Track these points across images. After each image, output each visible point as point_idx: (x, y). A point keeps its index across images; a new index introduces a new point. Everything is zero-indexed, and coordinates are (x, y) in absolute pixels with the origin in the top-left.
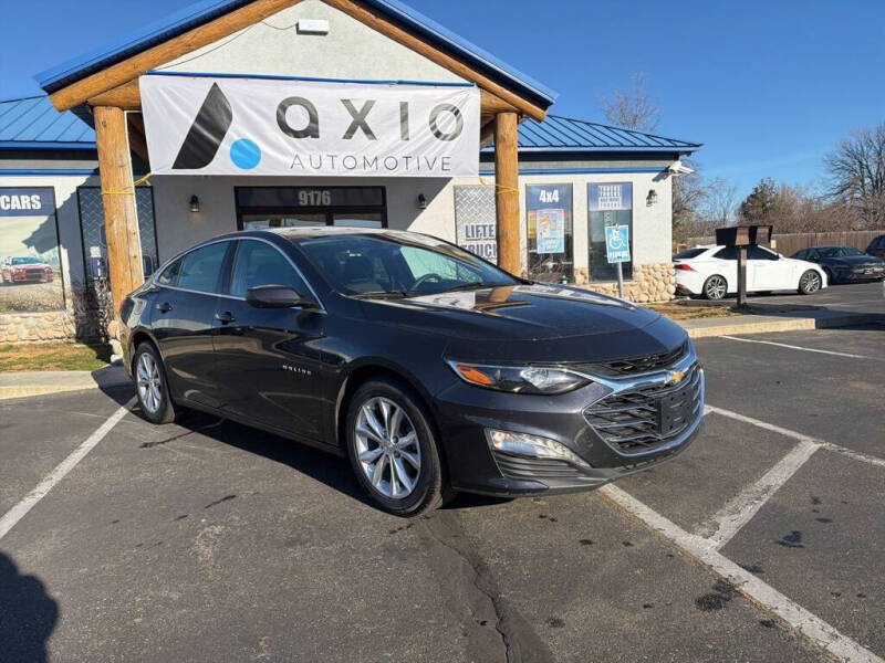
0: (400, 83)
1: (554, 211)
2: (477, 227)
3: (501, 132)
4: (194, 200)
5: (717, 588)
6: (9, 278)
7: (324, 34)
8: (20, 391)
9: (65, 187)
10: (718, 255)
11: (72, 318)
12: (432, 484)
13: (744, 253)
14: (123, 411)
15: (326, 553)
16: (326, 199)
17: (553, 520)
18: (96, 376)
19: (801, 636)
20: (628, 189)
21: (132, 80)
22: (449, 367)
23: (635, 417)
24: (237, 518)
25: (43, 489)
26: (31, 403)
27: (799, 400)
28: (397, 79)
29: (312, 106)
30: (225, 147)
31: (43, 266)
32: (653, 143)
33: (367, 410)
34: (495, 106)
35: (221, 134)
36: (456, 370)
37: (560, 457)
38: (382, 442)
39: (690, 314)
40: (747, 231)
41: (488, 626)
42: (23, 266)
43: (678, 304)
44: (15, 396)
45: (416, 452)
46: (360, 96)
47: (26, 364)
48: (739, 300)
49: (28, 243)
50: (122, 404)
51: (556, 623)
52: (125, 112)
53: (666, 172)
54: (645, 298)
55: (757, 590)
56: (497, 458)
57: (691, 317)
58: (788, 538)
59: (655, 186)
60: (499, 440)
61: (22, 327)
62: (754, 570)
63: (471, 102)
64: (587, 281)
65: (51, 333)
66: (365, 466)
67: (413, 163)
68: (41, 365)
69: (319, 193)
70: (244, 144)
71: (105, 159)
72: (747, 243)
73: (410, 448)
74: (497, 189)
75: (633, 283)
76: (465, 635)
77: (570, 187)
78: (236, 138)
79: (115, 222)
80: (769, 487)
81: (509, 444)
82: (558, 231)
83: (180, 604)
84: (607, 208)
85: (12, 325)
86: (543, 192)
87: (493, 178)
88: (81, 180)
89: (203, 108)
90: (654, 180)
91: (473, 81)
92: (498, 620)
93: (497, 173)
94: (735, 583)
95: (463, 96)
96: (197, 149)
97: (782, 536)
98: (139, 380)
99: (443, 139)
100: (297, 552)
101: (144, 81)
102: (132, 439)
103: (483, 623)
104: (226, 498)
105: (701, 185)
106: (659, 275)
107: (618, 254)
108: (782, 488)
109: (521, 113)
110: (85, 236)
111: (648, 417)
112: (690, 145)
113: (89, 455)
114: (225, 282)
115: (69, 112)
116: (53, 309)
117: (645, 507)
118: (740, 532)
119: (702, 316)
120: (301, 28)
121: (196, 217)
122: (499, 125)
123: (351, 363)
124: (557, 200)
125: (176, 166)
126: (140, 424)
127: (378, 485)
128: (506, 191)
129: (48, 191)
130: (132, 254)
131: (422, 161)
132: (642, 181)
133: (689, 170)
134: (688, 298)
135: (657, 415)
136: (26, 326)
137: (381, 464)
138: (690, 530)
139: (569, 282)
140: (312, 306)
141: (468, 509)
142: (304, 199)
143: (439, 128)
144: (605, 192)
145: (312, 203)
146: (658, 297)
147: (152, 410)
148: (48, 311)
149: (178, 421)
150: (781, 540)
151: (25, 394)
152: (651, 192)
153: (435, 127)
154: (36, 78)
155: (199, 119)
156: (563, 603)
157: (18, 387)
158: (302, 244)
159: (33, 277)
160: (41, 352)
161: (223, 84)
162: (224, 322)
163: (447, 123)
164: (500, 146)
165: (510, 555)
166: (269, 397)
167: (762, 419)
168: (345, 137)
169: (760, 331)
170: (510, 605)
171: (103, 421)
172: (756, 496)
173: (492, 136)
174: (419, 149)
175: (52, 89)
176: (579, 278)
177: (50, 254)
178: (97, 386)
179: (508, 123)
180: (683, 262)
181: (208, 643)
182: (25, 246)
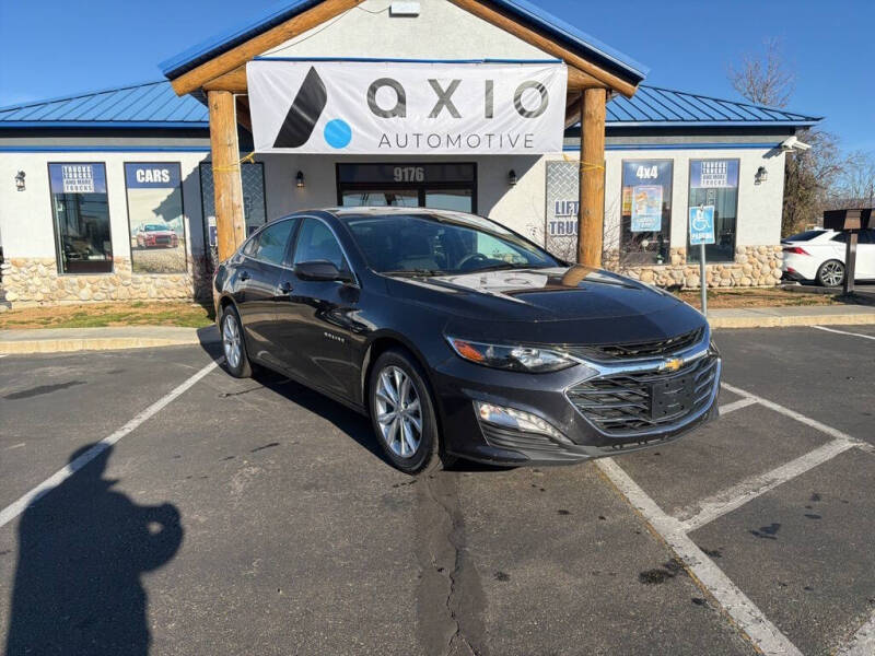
0: (487, 61)
1: (653, 188)
2: (568, 203)
3: (588, 109)
4: (300, 176)
5: (667, 566)
6: (142, 242)
7: (415, 15)
8: (137, 343)
9: (189, 162)
10: (835, 239)
11: (192, 280)
12: (430, 447)
13: (854, 237)
14: (214, 365)
15: (336, 498)
16: (419, 175)
17: (542, 490)
18: (200, 333)
19: (726, 616)
20: (734, 167)
21: (241, 66)
22: (447, 342)
23: (623, 400)
24: (273, 462)
25: (132, 425)
26: (144, 353)
27: (860, 398)
28: (483, 59)
29: (401, 88)
30: (320, 127)
31: (169, 233)
32: (764, 116)
33: (384, 376)
34: (583, 82)
35: (316, 115)
36: (454, 346)
37: (542, 431)
38: (395, 406)
39: (787, 301)
40: (859, 214)
41: (443, 573)
42: (154, 233)
43: (784, 289)
44: (134, 346)
45: (418, 417)
46: (446, 76)
47: (150, 320)
48: (845, 289)
49: (157, 212)
50: (214, 359)
51: (502, 577)
52: (235, 96)
53: (779, 148)
54: (747, 282)
55: (707, 573)
56: (485, 428)
57: (787, 304)
58: (766, 529)
59: (765, 163)
60: (487, 412)
61: (152, 286)
62: (713, 554)
63: (558, 78)
64: (684, 261)
65: (174, 293)
66: (382, 426)
67: (495, 141)
68: (160, 321)
69: (413, 169)
70: (338, 125)
71: (216, 138)
72: (859, 227)
73: (416, 414)
74: (581, 166)
75: (735, 265)
76: (420, 577)
77: (671, 164)
78: (330, 119)
79: (223, 195)
80: (774, 480)
81: (493, 415)
82: (655, 209)
83: (204, 526)
84: (710, 186)
85: (144, 284)
86: (641, 168)
87: (579, 153)
88: (203, 156)
89: (302, 91)
90: (764, 157)
91: (561, 58)
92: (453, 569)
93: (582, 149)
94: (687, 563)
95: (548, 73)
96: (295, 129)
97: (759, 526)
98: (225, 338)
99: (527, 116)
100: (310, 495)
101: (251, 67)
102: (214, 389)
103: (440, 570)
104: (271, 445)
105: (838, 161)
106: (764, 258)
107: (701, 236)
108: (788, 482)
109: (610, 89)
110: (205, 207)
111: (637, 401)
112: (807, 119)
113: (175, 401)
114: (290, 254)
115: (188, 95)
116: (177, 272)
117: (637, 487)
118: (718, 520)
119: (799, 304)
120: (393, 11)
121: (301, 191)
122: (587, 101)
123: (376, 331)
124: (655, 176)
125: (276, 145)
126: (224, 377)
127: (392, 445)
128: (591, 168)
129: (175, 167)
130: (237, 225)
131: (506, 139)
132: (751, 158)
133: (804, 146)
134: (798, 284)
135: (649, 400)
136: (155, 285)
137: (394, 425)
138: (668, 511)
139: (664, 262)
140: (348, 281)
141: (470, 473)
142: (399, 175)
143: (524, 105)
144: (709, 169)
145: (407, 179)
146: (762, 282)
147: (234, 366)
148: (172, 273)
149: (254, 377)
150: (756, 530)
151: (141, 346)
152: (761, 170)
153: (520, 104)
154: (160, 66)
155: (297, 101)
156: (516, 562)
157: (135, 339)
158: (350, 224)
159: (161, 242)
160: (164, 309)
161: (320, 68)
162: (285, 292)
163: (531, 100)
164: (587, 123)
165: (489, 516)
166: (318, 361)
167: (807, 415)
168: (431, 116)
169: (859, 323)
170: (470, 558)
171: (195, 372)
172: (755, 487)
173: (579, 114)
174: (502, 127)
175: (173, 76)
176: (675, 258)
177: (176, 222)
178: (198, 342)
179: (596, 99)
180: (796, 244)
181: (214, 558)
182: (154, 215)
